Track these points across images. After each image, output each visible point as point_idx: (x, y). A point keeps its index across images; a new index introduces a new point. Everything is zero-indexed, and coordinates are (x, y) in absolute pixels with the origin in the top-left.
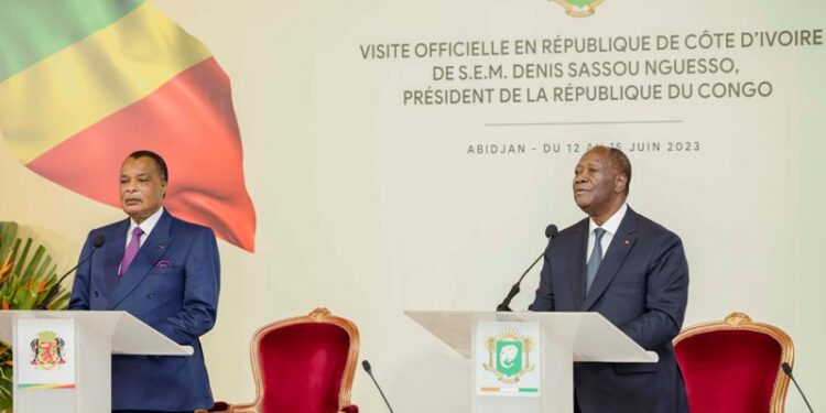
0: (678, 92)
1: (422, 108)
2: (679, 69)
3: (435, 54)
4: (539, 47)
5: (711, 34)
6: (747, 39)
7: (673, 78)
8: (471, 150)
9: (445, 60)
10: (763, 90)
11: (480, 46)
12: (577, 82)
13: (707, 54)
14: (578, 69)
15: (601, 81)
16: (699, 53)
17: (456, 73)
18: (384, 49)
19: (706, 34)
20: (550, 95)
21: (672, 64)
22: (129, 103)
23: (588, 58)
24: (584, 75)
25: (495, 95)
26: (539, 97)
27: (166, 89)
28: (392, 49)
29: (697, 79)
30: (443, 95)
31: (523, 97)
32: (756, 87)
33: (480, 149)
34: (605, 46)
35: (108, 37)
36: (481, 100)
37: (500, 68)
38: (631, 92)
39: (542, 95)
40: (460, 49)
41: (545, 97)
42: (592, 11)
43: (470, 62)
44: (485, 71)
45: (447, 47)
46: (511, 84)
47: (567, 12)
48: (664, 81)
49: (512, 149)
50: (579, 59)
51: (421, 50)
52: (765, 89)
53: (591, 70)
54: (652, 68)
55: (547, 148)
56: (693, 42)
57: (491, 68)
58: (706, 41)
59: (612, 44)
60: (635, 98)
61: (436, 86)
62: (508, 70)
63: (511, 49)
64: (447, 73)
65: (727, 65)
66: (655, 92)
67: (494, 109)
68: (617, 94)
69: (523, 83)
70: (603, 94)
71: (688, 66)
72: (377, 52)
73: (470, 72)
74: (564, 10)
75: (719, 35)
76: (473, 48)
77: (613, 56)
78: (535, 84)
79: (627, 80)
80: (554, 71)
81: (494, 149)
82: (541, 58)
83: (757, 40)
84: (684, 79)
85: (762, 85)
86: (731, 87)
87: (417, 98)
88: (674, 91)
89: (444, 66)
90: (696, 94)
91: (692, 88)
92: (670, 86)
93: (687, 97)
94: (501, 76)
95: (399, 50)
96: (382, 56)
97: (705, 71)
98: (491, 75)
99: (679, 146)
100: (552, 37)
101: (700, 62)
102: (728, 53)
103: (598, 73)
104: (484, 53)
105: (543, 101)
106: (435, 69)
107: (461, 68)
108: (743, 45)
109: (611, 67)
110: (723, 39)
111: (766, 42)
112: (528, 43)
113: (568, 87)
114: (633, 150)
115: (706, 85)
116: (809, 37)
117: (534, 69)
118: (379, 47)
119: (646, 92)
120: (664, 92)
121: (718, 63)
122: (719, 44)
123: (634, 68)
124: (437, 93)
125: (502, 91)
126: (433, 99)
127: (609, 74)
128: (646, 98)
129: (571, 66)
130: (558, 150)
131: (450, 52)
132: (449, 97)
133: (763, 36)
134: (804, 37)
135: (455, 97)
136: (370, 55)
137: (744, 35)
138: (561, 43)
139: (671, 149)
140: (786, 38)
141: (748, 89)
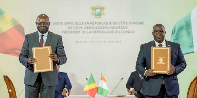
0: (117, 32)
2: (117, 28)
3: (69, 24)
4: (90, 23)
5: (123, 22)
6: (130, 23)
7: (116, 30)
8: (76, 42)
9: (70, 25)
10: (133, 32)
13: (123, 26)
14: (97, 27)
15: (102, 30)
16: (121, 25)
18: (58, 23)
19: (122, 22)
20: (92, 32)
23: (100, 26)
24: (99, 29)
25: (81, 32)
28: (59, 23)
29: (120, 30)
30: (70, 32)
31: (86, 32)
32: (132, 31)
33: (78, 42)
36: (78, 33)
37: (82, 27)
38: (108, 32)
39: (90, 32)
40: (73, 23)
42: (100, 17)
43: (76, 26)
44: (79, 28)
46: (84, 30)
47: (96, 17)
48: (114, 30)
49: (84, 42)
50: (98, 26)
51: (66, 23)
53: (100, 28)
54: (112, 28)
55: (91, 42)
56: (120, 23)
57: (80, 27)
58: (122, 23)
59: (104, 23)
60: (109, 33)
61: (68, 30)
62: (83, 27)
63: (84, 23)
64: (71, 28)
65: (126, 28)
66: (113, 32)
67: (80, 35)
68: (105, 32)
69: (86, 30)
70: (102, 32)
71: (119, 27)
72: (56, 24)
73: (76, 27)
74: (95, 17)
75: (125, 22)
76: (76, 23)
77: (104, 25)
78: (89, 30)
79: (107, 30)
80: (93, 28)
81: (80, 42)
82: (90, 25)
83: (132, 23)
84: (118, 30)
85: (133, 31)
86: (127, 31)
87: (65, 32)
88: (116, 32)
89: (70, 26)
90: (120, 33)
91: (119, 31)
92: (116, 31)
93: (119, 33)
94: (82, 28)
95: (61, 23)
96: (57, 24)
97: (122, 28)
98: (80, 28)
99: (117, 42)
100: (92, 22)
101: (121, 27)
102: (127, 25)
103: (101, 28)
104: (79, 24)
105: (90, 33)
106: (68, 27)
107: (74, 27)
108: (129, 24)
109: (104, 27)
110: (125, 23)
111: (133, 24)
112: (87, 23)
113: (96, 31)
114: (108, 42)
115: (122, 31)
116: (141, 23)
117: (89, 27)
118: (57, 23)
119: (111, 32)
120: (114, 32)
121: (124, 27)
122: (125, 24)
123: (108, 28)
124: (69, 31)
125: (82, 31)
126: (68, 32)
127: (103, 28)
128: (111, 33)
129: (96, 27)
130: (93, 42)
131: (72, 24)
132: (71, 32)
133: (133, 23)
134: (140, 23)
135: (72, 32)
136: (55, 24)
137: (129, 22)
138: (94, 23)
139: (115, 42)
140: (137, 23)
141: (130, 32)
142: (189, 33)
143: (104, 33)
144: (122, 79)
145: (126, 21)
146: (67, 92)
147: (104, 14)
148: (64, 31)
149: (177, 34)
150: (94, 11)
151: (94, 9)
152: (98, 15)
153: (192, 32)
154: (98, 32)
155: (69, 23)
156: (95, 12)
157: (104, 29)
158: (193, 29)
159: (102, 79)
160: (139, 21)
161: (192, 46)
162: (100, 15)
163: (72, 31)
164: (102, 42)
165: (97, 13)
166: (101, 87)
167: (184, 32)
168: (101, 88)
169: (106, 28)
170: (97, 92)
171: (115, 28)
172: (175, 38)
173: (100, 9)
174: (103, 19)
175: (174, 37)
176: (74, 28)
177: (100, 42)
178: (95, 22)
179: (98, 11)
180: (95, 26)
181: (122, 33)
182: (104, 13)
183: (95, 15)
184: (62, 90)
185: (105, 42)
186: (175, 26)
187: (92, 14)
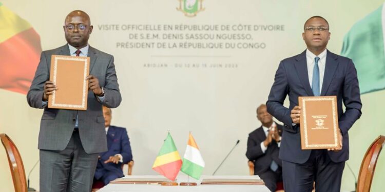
0: (230, 46)
1: (125, 49)
2: (230, 37)
3: (130, 29)
4: (174, 28)
5: (242, 25)
6: (256, 28)
7: (228, 41)
9: (134, 31)
10: (262, 46)
11: (149, 27)
12: (189, 41)
13: (241, 33)
14: (190, 36)
15: (199, 41)
16: (237, 32)
17: (139, 37)
18: (109, 27)
19: (240, 25)
20: (178, 45)
21: (227, 36)
23: (194, 32)
24: (192, 39)
25: (155, 45)
26: (174, 46)
27: (11, 40)
28: (112, 27)
29: (236, 41)
30: (133, 45)
31: (167, 45)
32: (259, 45)
33: (149, 65)
36: (149, 46)
37: (157, 35)
38: (211, 45)
39: (175, 45)
40: (140, 27)
41: (176, 46)
42: (195, 15)
43: (145, 33)
44: (151, 36)
46: (162, 41)
47: (186, 15)
48: (224, 42)
49: (162, 65)
50: (190, 33)
51: (124, 27)
53: (195, 37)
54: (219, 37)
55: (176, 66)
56: (235, 28)
57: (154, 35)
58: (240, 28)
59: (203, 28)
60: (212, 47)
61: (130, 41)
62: (160, 36)
63: (162, 28)
64: (135, 36)
65: (248, 37)
66: (220, 46)
67: (154, 50)
68: (205, 46)
69: (167, 41)
70: (199, 46)
71: (233, 37)
72: (105, 28)
73: (145, 36)
74: (183, 14)
75: (245, 26)
76: (146, 28)
77: (204, 32)
78: (172, 41)
80: (180, 37)
81: (154, 65)
82: (174, 32)
83: (260, 28)
84: (232, 41)
85: (262, 44)
86: (250, 44)
87: (122, 46)
88: (228, 46)
89: (134, 34)
90: (236, 47)
91: (234, 45)
92: (226, 44)
93: (233, 48)
94: (158, 38)
95: (115, 27)
96: (107, 29)
97: (239, 38)
98: (153, 38)
99: (230, 66)
100: (179, 24)
101: (238, 35)
102: (249, 32)
103: (198, 38)
105: (175, 47)
106: (130, 35)
107: (141, 35)
108: (255, 30)
109: (203, 36)
110: (247, 27)
111: (263, 29)
112: (169, 26)
113: (185, 43)
114: (211, 66)
115: (240, 43)
116: (279, 28)
117: (171, 36)
118: (106, 26)
119: (217, 46)
120: (224, 46)
121: (245, 36)
122: (245, 29)
123: (212, 37)
124: (131, 44)
125: (158, 44)
126: (129, 46)
127: (202, 38)
128: (216, 48)
129: (187, 35)
130: (181, 66)
131: (136, 28)
132: (136, 46)
133: (262, 26)
134: (278, 28)
135: (138, 45)
136: (102, 29)
137: (255, 26)
138: (183, 27)
139: (226, 67)
140: (271, 28)
141: (256, 46)
142: (378, 50)
143: (203, 47)
144: (238, 142)
145: (247, 24)
147: (204, 10)
148: (122, 43)
149: (352, 51)
150: (183, 3)
152: (191, 12)
153: (383, 46)
154: (190, 45)
155: (131, 27)
156: (185, 4)
157: (204, 40)
159: (190, 143)
160: (274, 24)
161: (383, 76)
162: (194, 10)
163: (137, 43)
164: (198, 66)
165: (189, 7)
167: (367, 47)
168: (188, 161)
169: (206, 37)
170: (181, 170)
171: (226, 37)
174: (201, 19)
176: (143, 38)
177: (194, 66)
178: (184, 24)
179: (191, 2)
180: (185, 32)
181: (240, 48)
182: (203, 7)
183: (185, 9)
185: (206, 65)
186: (349, 33)
187: (179, 9)
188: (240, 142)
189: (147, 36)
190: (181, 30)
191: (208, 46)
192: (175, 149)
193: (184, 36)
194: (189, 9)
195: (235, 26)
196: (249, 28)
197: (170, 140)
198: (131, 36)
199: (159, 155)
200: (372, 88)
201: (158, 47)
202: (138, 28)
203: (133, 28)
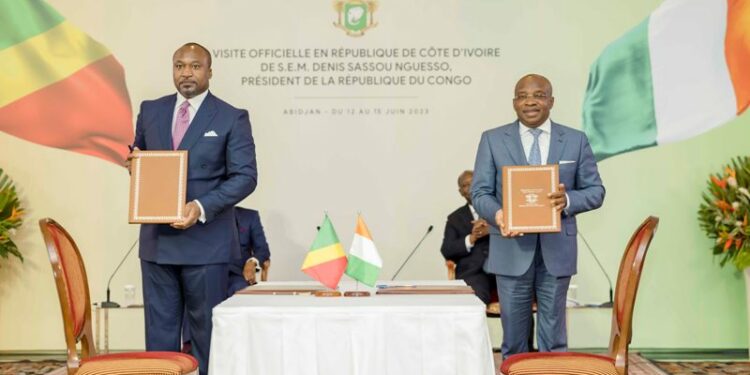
0: (415, 81)
1: (254, 87)
2: (416, 67)
3: (263, 56)
4: (330, 53)
5: (435, 48)
6: (456, 52)
7: (413, 73)
9: (269, 60)
10: (466, 80)
11: (291, 52)
12: (354, 74)
13: (433, 60)
14: (354, 66)
15: (369, 73)
16: (428, 59)
17: (276, 67)
18: (229, 52)
19: (432, 49)
20: (336, 80)
21: (412, 65)
22: (52, 82)
23: (361, 60)
24: (358, 70)
25: (301, 81)
27: (79, 74)
28: (234, 53)
29: (427, 74)
30: (267, 80)
31: (319, 82)
32: (461, 79)
33: (291, 112)
34: (371, 53)
35: (39, 42)
36: (292, 83)
37: (304, 65)
38: (387, 80)
39: (331, 81)
40: (278, 53)
41: (333, 82)
42: (363, 34)
43: (285, 61)
44: (295, 66)
45: (270, 52)
46: (311, 74)
47: (348, 34)
48: (407, 74)
49: (312, 112)
50: (355, 61)
51: (253, 54)
52: (467, 80)
53: (362, 67)
54: (400, 67)
55: (334, 112)
56: (424, 53)
57: (299, 65)
58: (432, 53)
59: (375, 53)
60: (389, 83)
61: (263, 74)
62: (309, 66)
63: (312, 53)
64: (271, 67)
65: (445, 66)
66: (402, 80)
67: (300, 89)
68: (378, 81)
69: (319, 74)
70: (369, 81)
71: (422, 66)
72: (224, 54)
73: (286, 67)
74: (344, 33)
75: (440, 50)
76: (287, 53)
77: (376, 60)
78: (327, 74)
79: (384, 73)
80: (339, 67)
81: (300, 112)
82: (331, 60)
83: (462, 53)
84: (420, 74)
85: (465, 77)
86: (447, 78)
87: (251, 82)
88: (413, 80)
89: (268, 63)
90: (426, 83)
91: (423, 79)
92: (411, 77)
93: (421, 84)
94: (305, 69)
95: (239, 53)
96: (228, 56)
97: (431, 69)
98: (298, 69)
99: (416, 111)
100: (338, 49)
101: (429, 64)
102: (445, 60)
103: (367, 69)
104: (294, 56)
105: (331, 84)
106: (262, 65)
107: (280, 65)
108: (454, 56)
109: (374, 65)
110: (442, 52)
111: (467, 54)
112: (322, 51)
113: (348, 77)
115: (432, 77)
116: (493, 52)
117: (326, 66)
118: (226, 51)
119: (396, 81)
120: (407, 80)
121: (439, 65)
122: (440, 55)
123: (389, 67)
124: (264, 79)
125: (306, 78)
126: (261, 82)
127: (373, 70)
128: (396, 84)
129: (350, 64)
130: (340, 113)
131: (272, 56)
132: (272, 81)
133: (466, 50)
134: (489, 52)
135: (275, 81)
136: (219, 56)
137: (454, 50)
138: (344, 52)
139: (411, 113)
140: (479, 53)
141: (457, 80)
142: (643, 85)
143: (376, 83)
144: (431, 229)
145: (443, 47)
146: (257, 270)
147: (376, 25)
148: (250, 78)
149: (604, 88)
150: (343, 16)
151: (344, 6)
152: (355, 28)
153: (651, 79)
154: (355, 80)
156: (346, 17)
157: (376, 71)
158: (653, 71)
159: (359, 231)
160: (485, 46)
161: (651, 125)
162: (361, 26)
163: (274, 78)
164: (368, 112)
165: (353, 21)
166: (359, 256)
167: (626, 82)
168: (356, 259)
170: (346, 272)
171: (410, 68)
172: (597, 101)
173: (363, 6)
174: (371, 40)
175: (595, 97)
176: (282, 69)
177: (361, 112)
178: (345, 48)
179: (356, 13)
180: (349, 59)
181: (432, 84)
182: (374, 22)
183: (348, 25)
184: (242, 265)
185: (379, 111)
186: (599, 61)
187: (338, 25)
188: (433, 230)
189: (289, 67)
190: (340, 56)
191: (382, 80)
192: (336, 240)
193: (346, 67)
194: (352, 24)
195: (424, 49)
196: (445, 52)
197: (328, 225)
198: (265, 67)
199: (312, 249)
200: (635, 144)
201: (306, 83)
202: (274, 54)
203: (266, 54)
